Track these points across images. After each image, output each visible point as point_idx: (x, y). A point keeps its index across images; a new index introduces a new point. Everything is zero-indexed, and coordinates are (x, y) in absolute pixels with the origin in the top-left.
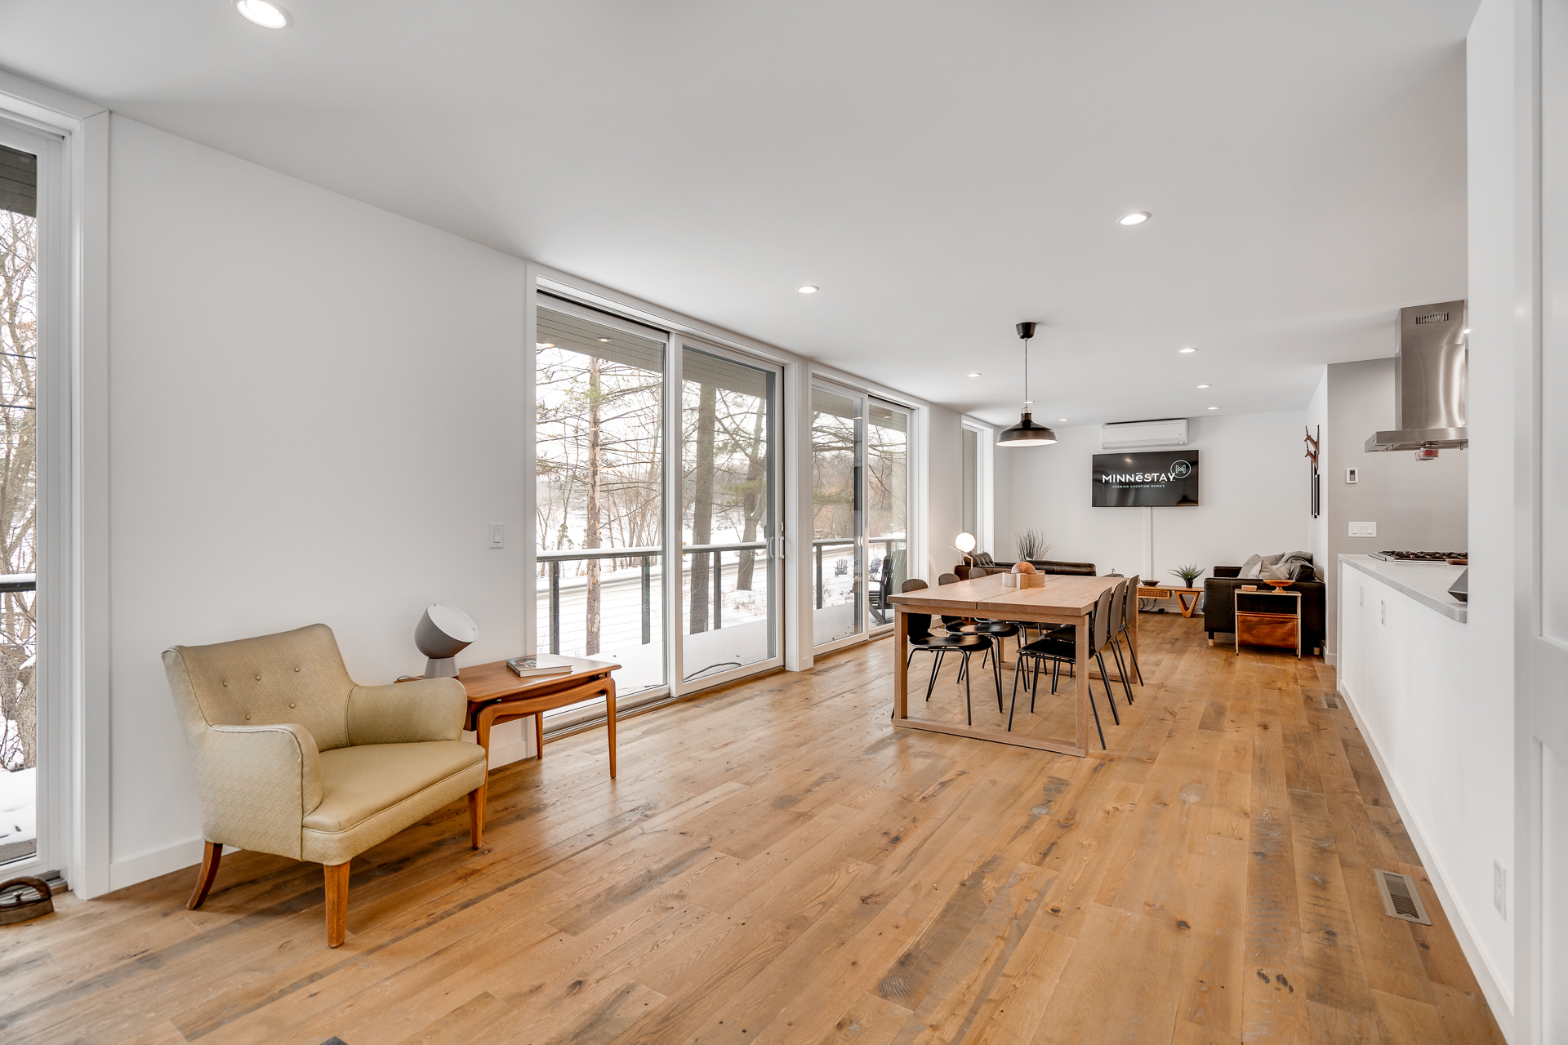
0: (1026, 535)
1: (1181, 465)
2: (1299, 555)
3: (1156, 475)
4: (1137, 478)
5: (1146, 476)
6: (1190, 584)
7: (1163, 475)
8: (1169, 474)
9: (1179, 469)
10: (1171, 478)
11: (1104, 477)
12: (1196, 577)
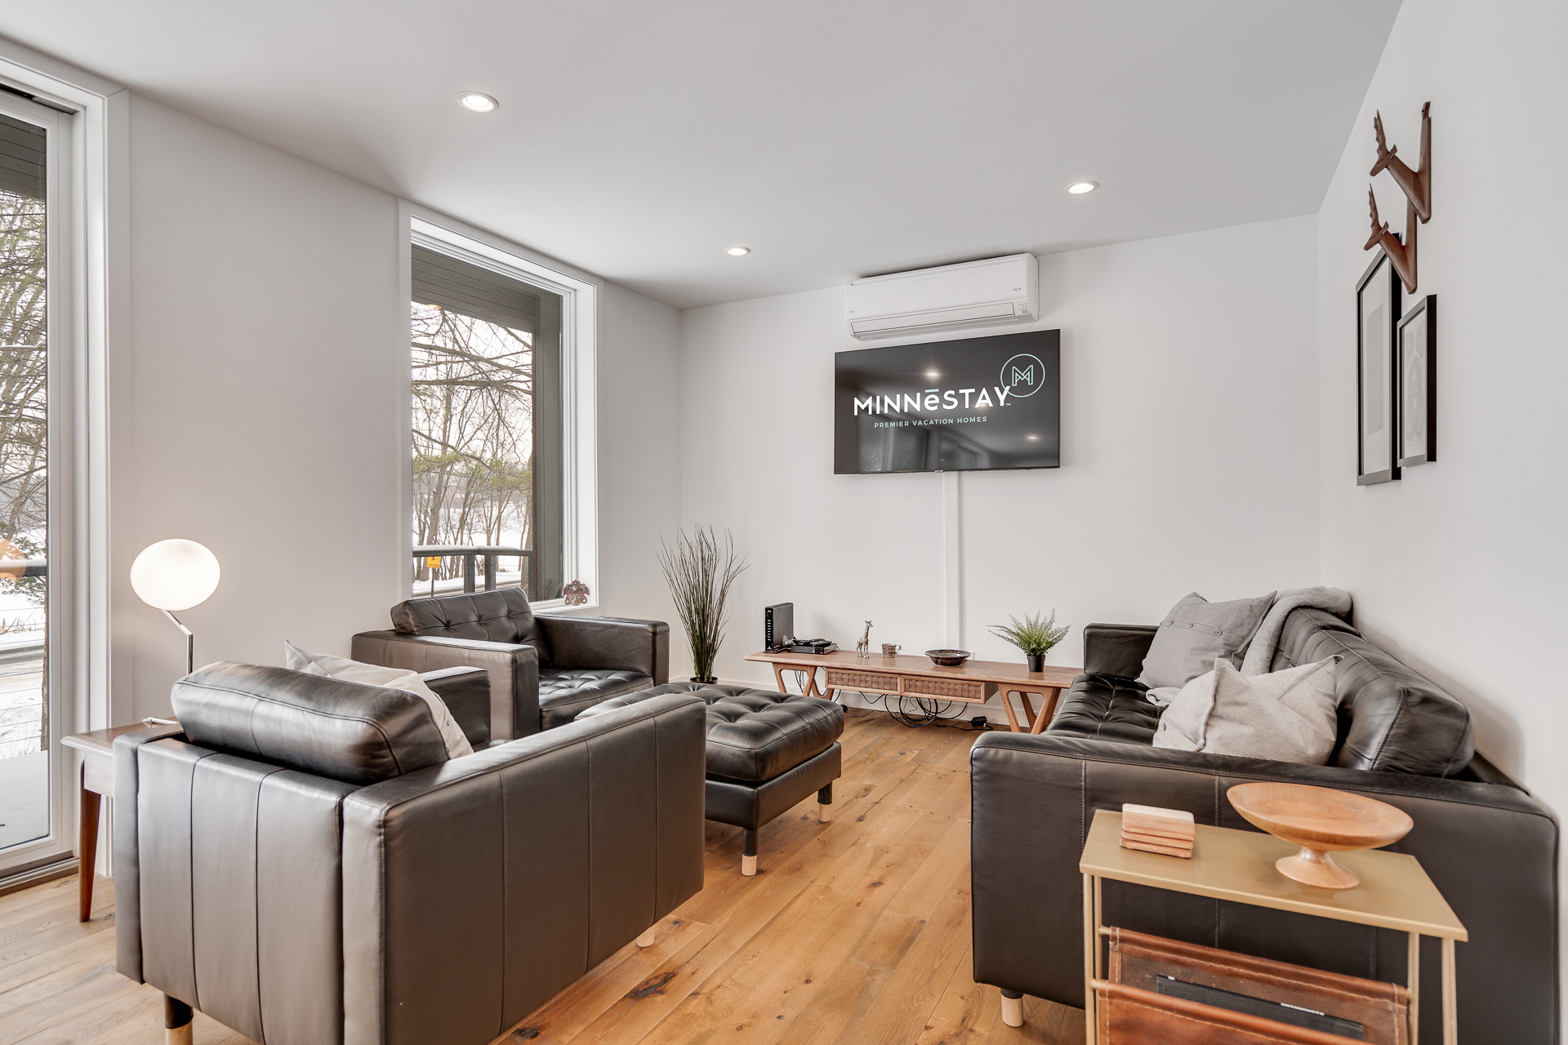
0: (693, 540)
1: (1022, 365)
2: (1317, 600)
3: (967, 392)
4: (927, 402)
5: (946, 396)
6: (1038, 664)
7: (984, 391)
8: (997, 389)
9: (1018, 376)
10: (1002, 398)
11: (857, 402)
12: (1051, 645)
